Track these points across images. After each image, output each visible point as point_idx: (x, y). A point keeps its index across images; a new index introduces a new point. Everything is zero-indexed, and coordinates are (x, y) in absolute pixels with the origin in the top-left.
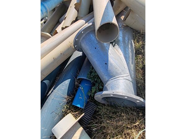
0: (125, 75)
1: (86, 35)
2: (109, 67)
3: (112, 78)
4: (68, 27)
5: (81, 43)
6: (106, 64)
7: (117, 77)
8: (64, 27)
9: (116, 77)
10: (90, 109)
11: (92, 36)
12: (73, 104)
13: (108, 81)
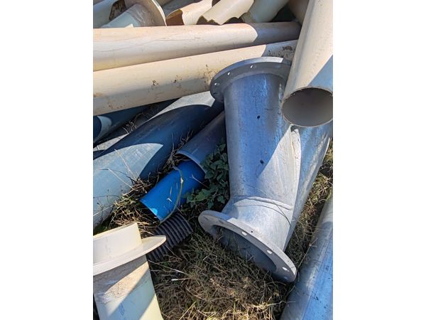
0: (285, 205)
1: (253, 75)
2: (264, 171)
3: (258, 198)
4: (217, 24)
5: (231, 84)
6: (262, 162)
7: (270, 200)
8: (208, 20)
9: (267, 199)
10: (176, 232)
11: (265, 87)
12: (144, 202)
13: (246, 197)
